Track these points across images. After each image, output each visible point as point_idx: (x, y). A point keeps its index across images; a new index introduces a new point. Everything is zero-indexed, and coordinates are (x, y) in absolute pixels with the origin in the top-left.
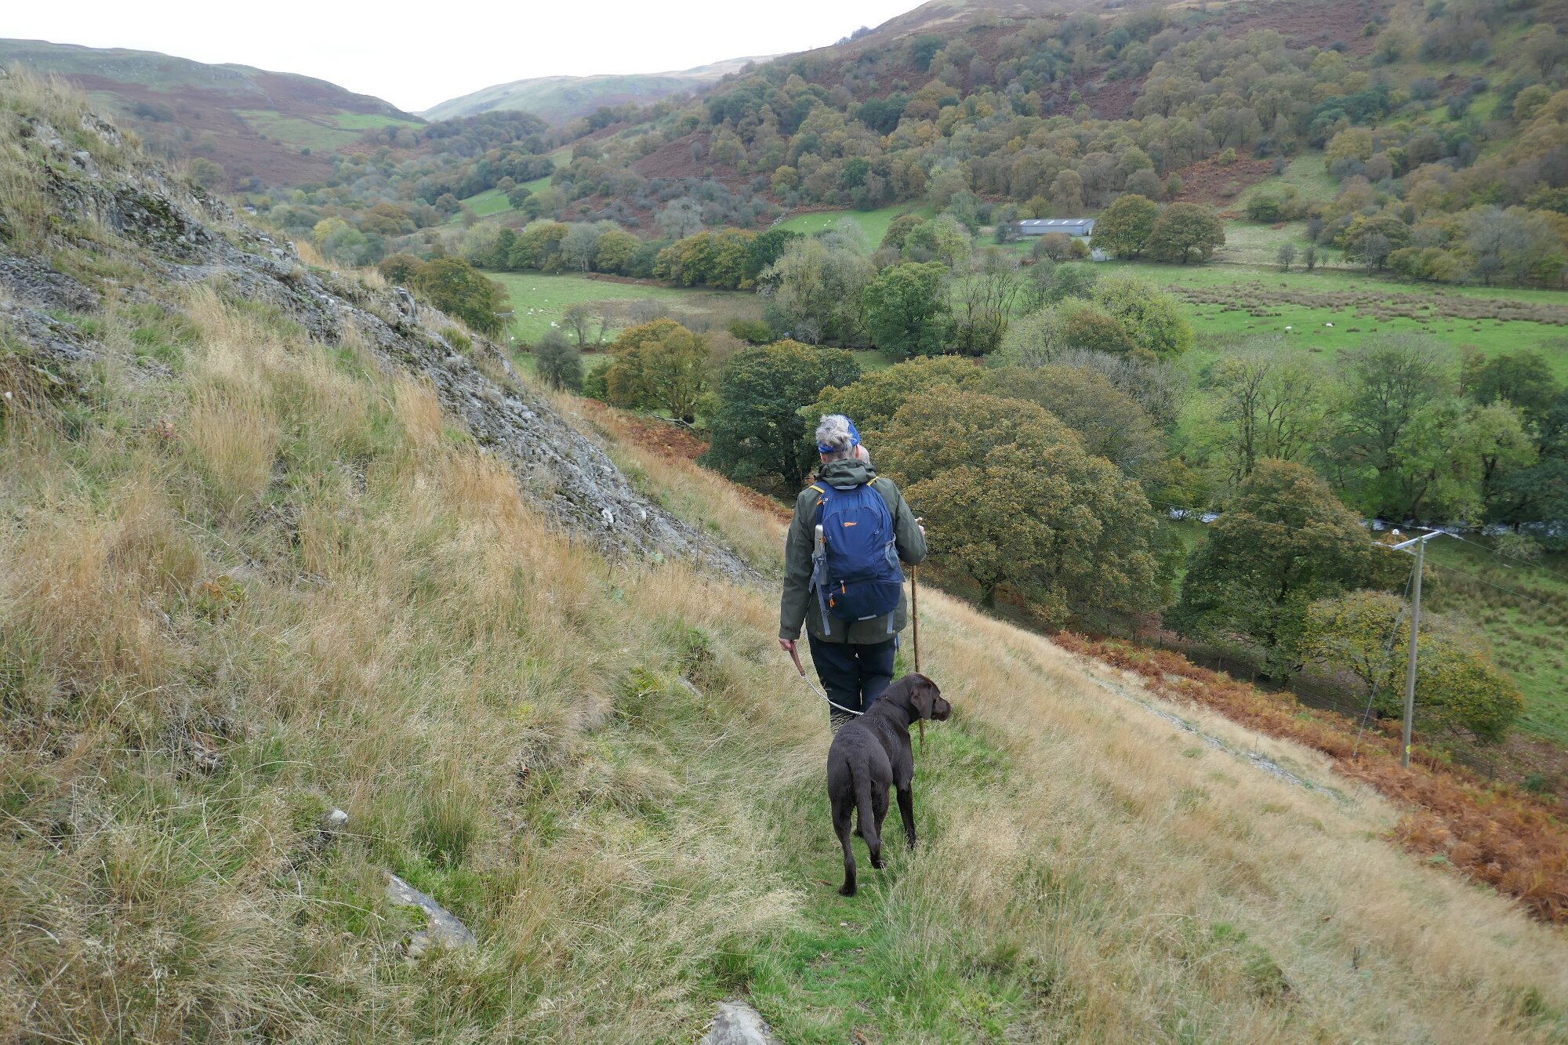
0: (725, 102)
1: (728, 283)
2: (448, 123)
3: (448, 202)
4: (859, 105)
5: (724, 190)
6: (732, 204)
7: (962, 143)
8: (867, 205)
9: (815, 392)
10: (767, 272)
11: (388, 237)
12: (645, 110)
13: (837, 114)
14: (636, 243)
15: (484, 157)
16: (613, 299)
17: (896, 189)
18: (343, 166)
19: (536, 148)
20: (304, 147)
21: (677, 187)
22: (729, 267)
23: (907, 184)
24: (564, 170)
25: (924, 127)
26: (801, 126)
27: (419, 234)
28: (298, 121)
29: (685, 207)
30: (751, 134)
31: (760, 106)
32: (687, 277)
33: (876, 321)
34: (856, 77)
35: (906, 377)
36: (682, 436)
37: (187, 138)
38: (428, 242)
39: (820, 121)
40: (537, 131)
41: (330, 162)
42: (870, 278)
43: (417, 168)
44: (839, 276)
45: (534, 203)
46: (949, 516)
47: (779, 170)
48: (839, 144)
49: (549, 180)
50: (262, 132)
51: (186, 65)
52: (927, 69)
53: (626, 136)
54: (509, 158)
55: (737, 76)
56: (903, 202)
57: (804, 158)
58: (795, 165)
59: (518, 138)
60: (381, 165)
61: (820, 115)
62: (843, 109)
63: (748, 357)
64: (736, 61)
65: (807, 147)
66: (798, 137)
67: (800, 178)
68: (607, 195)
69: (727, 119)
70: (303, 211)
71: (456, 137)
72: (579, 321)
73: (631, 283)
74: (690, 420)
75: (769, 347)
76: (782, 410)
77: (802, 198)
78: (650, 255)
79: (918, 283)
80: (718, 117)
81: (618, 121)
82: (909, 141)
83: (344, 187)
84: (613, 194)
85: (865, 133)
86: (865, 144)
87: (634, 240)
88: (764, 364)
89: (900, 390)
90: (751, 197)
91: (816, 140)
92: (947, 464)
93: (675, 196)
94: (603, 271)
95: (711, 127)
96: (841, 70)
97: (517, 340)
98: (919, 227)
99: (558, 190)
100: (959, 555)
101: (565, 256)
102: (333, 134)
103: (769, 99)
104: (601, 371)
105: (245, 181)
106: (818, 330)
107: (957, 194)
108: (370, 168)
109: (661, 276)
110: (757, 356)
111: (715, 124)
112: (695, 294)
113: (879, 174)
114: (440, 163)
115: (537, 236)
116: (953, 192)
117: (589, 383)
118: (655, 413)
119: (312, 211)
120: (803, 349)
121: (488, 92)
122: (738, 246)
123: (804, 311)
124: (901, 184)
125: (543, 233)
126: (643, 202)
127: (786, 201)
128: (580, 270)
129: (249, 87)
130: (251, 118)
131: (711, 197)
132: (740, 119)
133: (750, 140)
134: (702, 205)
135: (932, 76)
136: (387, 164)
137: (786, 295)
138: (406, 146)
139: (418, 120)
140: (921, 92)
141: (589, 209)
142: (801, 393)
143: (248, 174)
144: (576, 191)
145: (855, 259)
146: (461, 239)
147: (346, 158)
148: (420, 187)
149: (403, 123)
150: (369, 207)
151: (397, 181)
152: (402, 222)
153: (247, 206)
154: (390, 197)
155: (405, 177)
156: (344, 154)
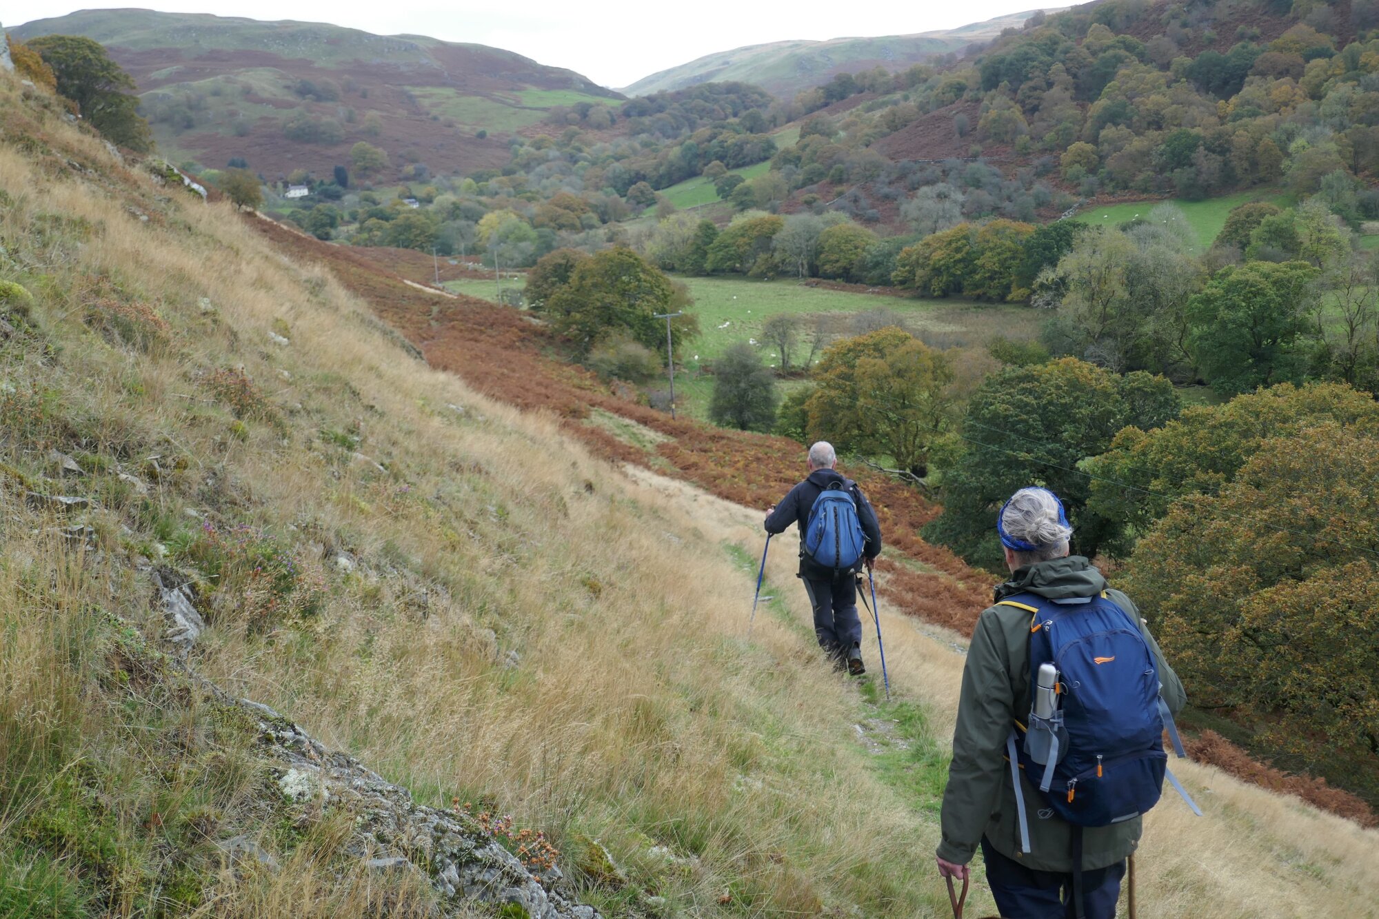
0: (1002, 61)
1: (993, 293)
2: (650, 99)
3: (642, 192)
4: (1188, 61)
5: (995, 174)
6: (1005, 192)
7: (1339, 108)
8: (1195, 193)
9: (1108, 435)
10: (1047, 275)
11: (564, 233)
12: (897, 77)
13: (1156, 74)
14: (874, 241)
15: (690, 138)
16: (835, 312)
17: (1239, 171)
18: (522, 151)
19: (755, 126)
20: (480, 129)
21: (934, 170)
22: (996, 273)
23: (1254, 164)
24: (787, 151)
25: (1282, 88)
26: (1106, 90)
27: (602, 232)
28: (475, 99)
29: (942, 196)
30: (1036, 102)
31: (1049, 65)
32: (937, 285)
33: (1205, 344)
34: (1184, 25)
35: (1258, 416)
36: (906, 494)
37: (350, 120)
38: (610, 240)
39: (1132, 84)
40: (759, 106)
41: (508, 145)
42: (1197, 284)
43: (609, 153)
44: (1151, 280)
45: (747, 192)
46: (1336, 647)
47: (1072, 148)
48: (1157, 113)
49: (767, 165)
50: (434, 112)
51: (358, 37)
52: (1288, 11)
53: (870, 109)
54: (721, 138)
55: (1020, 31)
56: (1248, 188)
57: (1109, 132)
58: (1095, 140)
59: (735, 115)
60: (568, 150)
61: (1132, 74)
62: (1165, 67)
63: (1005, 382)
64: (1020, 15)
65: (1112, 117)
66: (1100, 105)
67: (1101, 157)
68: (840, 181)
69: (1004, 83)
70: (468, 203)
71: (659, 115)
72: (784, 335)
73: (860, 292)
74: (921, 472)
75: (1039, 367)
76: (1053, 461)
77: (1102, 184)
78: (890, 254)
79: (1271, 292)
80: (991, 79)
81: (861, 91)
82: (1259, 106)
83: (521, 175)
84: (848, 180)
85: (1195, 97)
86: (1194, 111)
87: (869, 237)
88: (1030, 392)
89: (1246, 434)
90: (1031, 183)
91: (1125, 106)
92: (1330, 555)
93: (929, 182)
94: (827, 276)
95: (981, 94)
96: (1164, 16)
97: (701, 360)
98: (1271, 218)
99: (778, 176)
100: (1354, 719)
101: (777, 257)
102: (515, 114)
103: (1062, 57)
104: (800, 400)
105: (410, 169)
106: (1118, 355)
107: (1329, 177)
108: (553, 153)
109: (902, 283)
110: (1021, 379)
111: (987, 89)
112: (946, 307)
113: (1214, 152)
114: (638, 147)
115: (744, 231)
116: (1323, 173)
117: (784, 416)
118: (872, 461)
119: (480, 203)
120: (1091, 371)
121: (703, 62)
122: (1008, 243)
123: (1098, 328)
124: (1246, 165)
125: (752, 226)
126: (886, 190)
127: (1080, 189)
128: (796, 275)
129: (424, 61)
130: (424, 96)
131: (977, 184)
132: (1021, 82)
133: (1035, 109)
134: (964, 193)
135: (1295, 20)
136: (574, 148)
137: (1073, 305)
138: (599, 127)
139: (615, 95)
140: (1279, 41)
141: (815, 200)
142: (1086, 438)
143: (413, 161)
144: (801, 177)
145: (1176, 258)
146: (650, 236)
147: (527, 142)
148: (610, 175)
149: (598, 99)
150: (547, 198)
151: (584, 168)
152: (584, 216)
153: (409, 198)
154: (573, 187)
155: (594, 164)
156: (525, 136)
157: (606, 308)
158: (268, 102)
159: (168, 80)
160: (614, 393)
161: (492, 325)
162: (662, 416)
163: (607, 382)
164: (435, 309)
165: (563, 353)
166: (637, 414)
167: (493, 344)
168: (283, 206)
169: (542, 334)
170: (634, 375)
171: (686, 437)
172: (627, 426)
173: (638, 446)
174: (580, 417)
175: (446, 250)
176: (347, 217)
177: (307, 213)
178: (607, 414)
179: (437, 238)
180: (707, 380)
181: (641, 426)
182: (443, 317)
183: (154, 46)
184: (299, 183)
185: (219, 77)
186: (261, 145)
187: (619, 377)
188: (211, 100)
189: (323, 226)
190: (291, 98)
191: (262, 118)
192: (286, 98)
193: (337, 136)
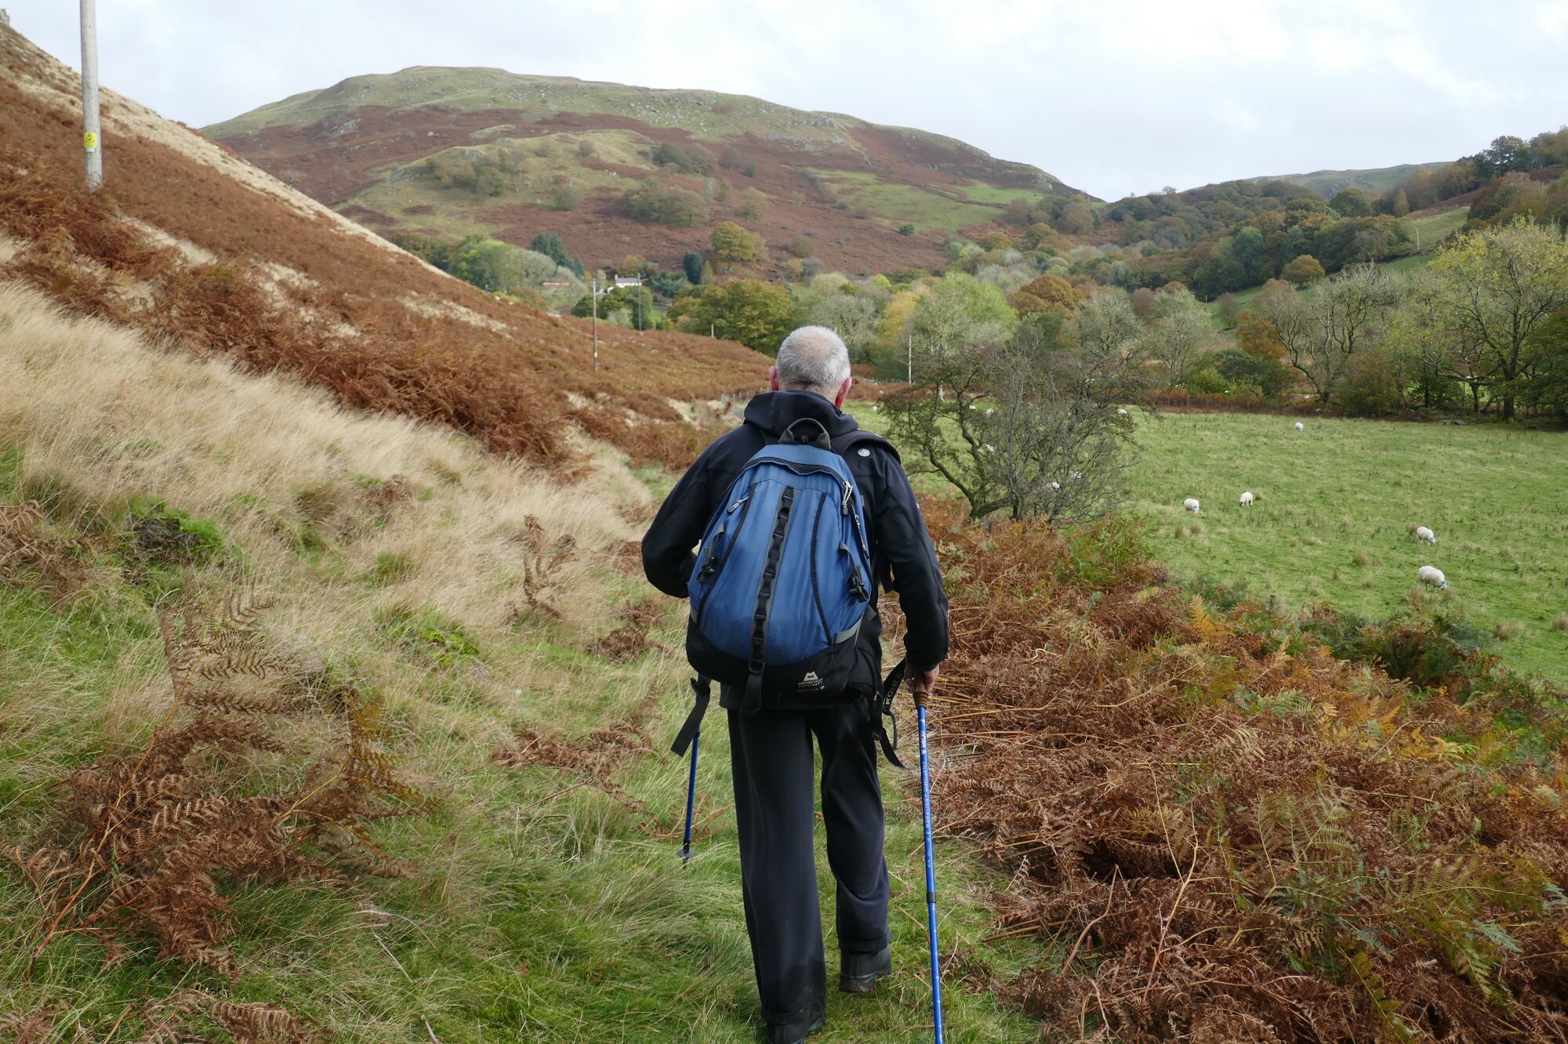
2: (1153, 198)
20: (904, 223)
28: (904, 189)
37: (721, 198)
50: (845, 199)
71: (1165, 219)
102: (956, 208)
105: (795, 264)
108: (1011, 254)
129: (838, 141)
130: (831, 181)
136: (1043, 249)
138: (1078, 229)
143: (801, 256)
148: (1109, 278)
155: (1073, 272)
158: (611, 168)
159: (486, 139)
183: (489, 106)
184: (630, 274)
185: (552, 136)
186: (587, 222)
188: (534, 162)
190: (642, 166)
191: (600, 189)
192: (639, 166)
193: (696, 215)
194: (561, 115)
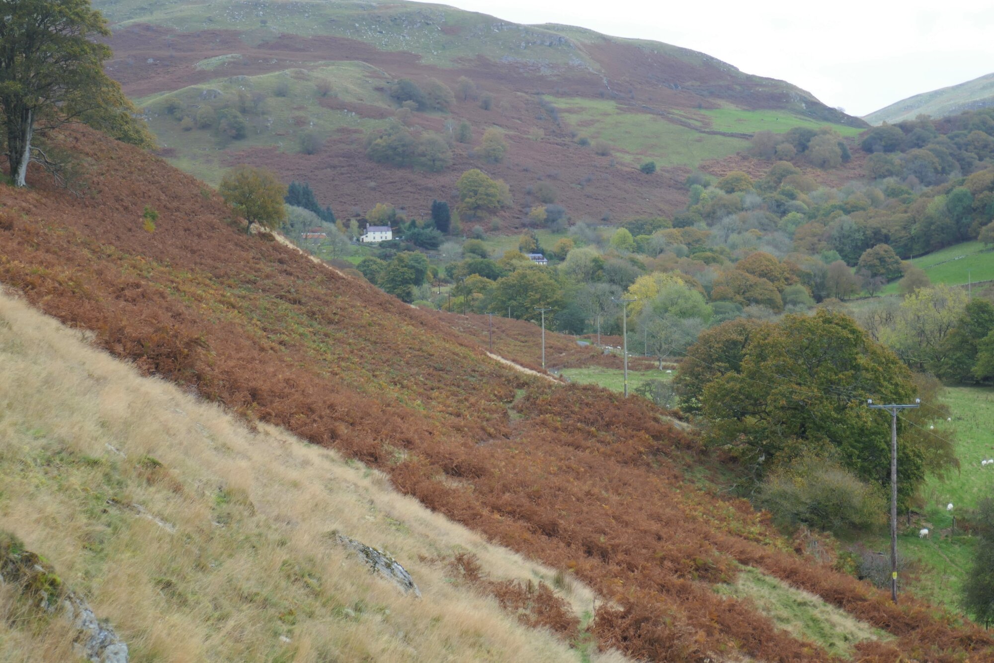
2: (905, 127)
3: (882, 260)
15: (962, 183)
18: (706, 193)
20: (647, 160)
28: (644, 118)
37: (462, 139)
41: (683, 187)
43: (836, 202)
50: (583, 133)
60: (776, 195)
70: (616, 260)
71: (916, 151)
83: (701, 227)
102: (699, 141)
105: (539, 211)
108: (751, 199)
114: (881, 195)
119: (634, 262)
129: (576, 62)
130: (569, 111)
136: (783, 193)
138: (824, 164)
139: (854, 122)
143: (545, 201)
146: (889, 319)
147: (714, 181)
148: (835, 233)
149: (825, 125)
150: (733, 261)
151: (796, 223)
152: (788, 289)
153: (534, 252)
154: (776, 247)
155: (811, 217)
156: (712, 173)
157: (797, 408)
158: (351, 108)
159: (217, 73)
160: (798, 550)
161: (608, 425)
162: (872, 594)
163: (789, 532)
164: (520, 394)
165: (722, 479)
166: (825, 585)
167: (607, 456)
168: (356, 253)
169: (689, 447)
170: (837, 522)
171: (915, 635)
172: (803, 604)
173: (819, 643)
174: (715, 580)
175: (576, 326)
176: (442, 274)
177: (384, 263)
178: (770, 579)
179: (563, 306)
180: (964, 543)
181: (830, 607)
182: (531, 406)
183: (206, 26)
184: (380, 223)
185: (287, 71)
186: (334, 167)
187: (811, 525)
188: (272, 102)
189: (405, 282)
190: (382, 104)
191: (341, 130)
192: (376, 104)
193: (441, 160)
194: (283, 36)
